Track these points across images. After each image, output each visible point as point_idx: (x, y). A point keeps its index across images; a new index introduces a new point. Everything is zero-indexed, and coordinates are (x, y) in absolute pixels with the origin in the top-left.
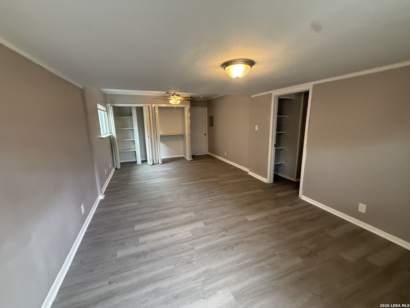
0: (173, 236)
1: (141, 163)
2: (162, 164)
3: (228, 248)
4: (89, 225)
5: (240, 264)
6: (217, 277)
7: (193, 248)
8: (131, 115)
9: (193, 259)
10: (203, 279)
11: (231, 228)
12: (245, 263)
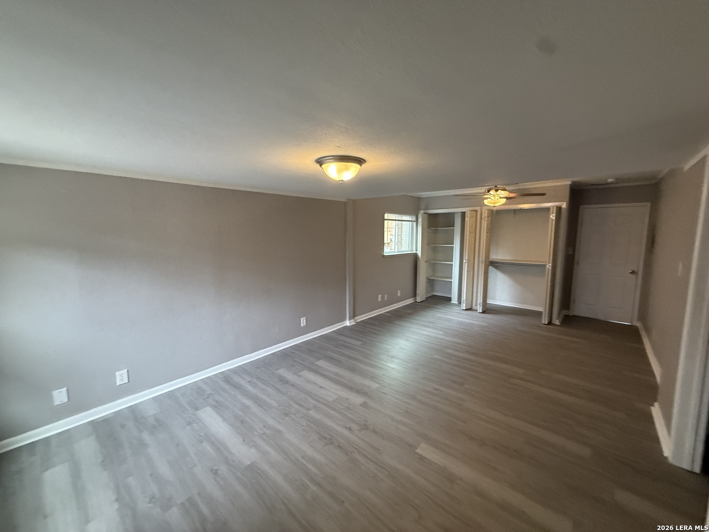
0: (322, 389)
1: (457, 303)
2: (483, 312)
3: (326, 440)
4: (307, 341)
5: (301, 459)
6: (272, 442)
7: (309, 410)
8: (452, 225)
9: (293, 416)
10: (268, 432)
11: (374, 431)
12: (305, 465)
